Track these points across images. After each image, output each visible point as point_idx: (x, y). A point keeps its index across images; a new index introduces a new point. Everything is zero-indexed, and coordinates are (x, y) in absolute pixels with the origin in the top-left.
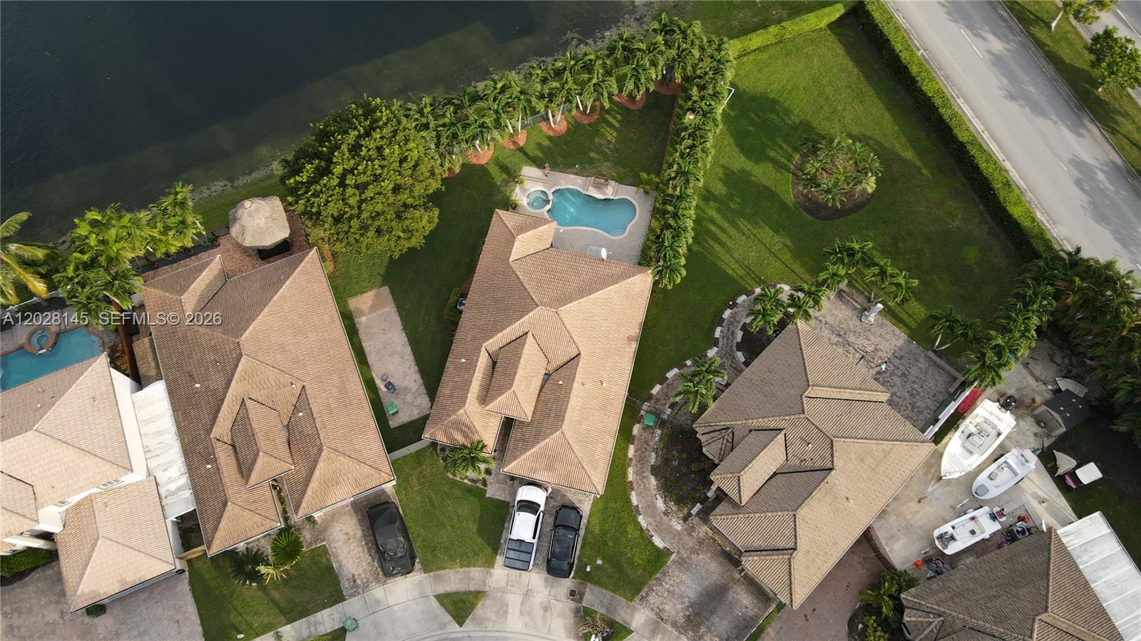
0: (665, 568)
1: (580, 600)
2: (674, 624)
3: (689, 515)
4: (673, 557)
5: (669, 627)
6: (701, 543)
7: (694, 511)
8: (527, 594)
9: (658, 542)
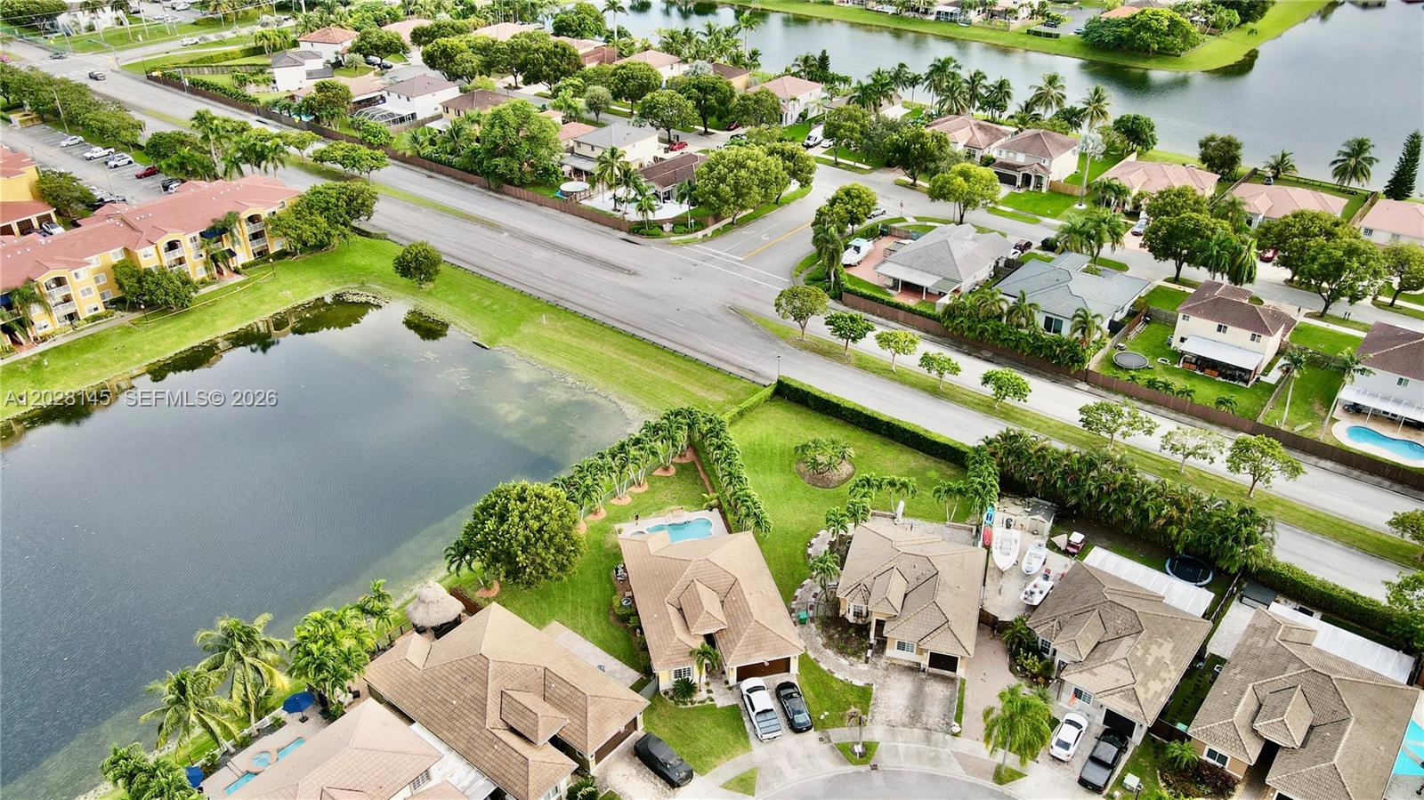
0: (874, 696)
1: (830, 741)
2: (904, 725)
3: (868, 658)
4: (874, 687)
5: (902, 728)
6: (887, 669)
7: (869, 654)
8: (789, 754)
9: (859, 683)
